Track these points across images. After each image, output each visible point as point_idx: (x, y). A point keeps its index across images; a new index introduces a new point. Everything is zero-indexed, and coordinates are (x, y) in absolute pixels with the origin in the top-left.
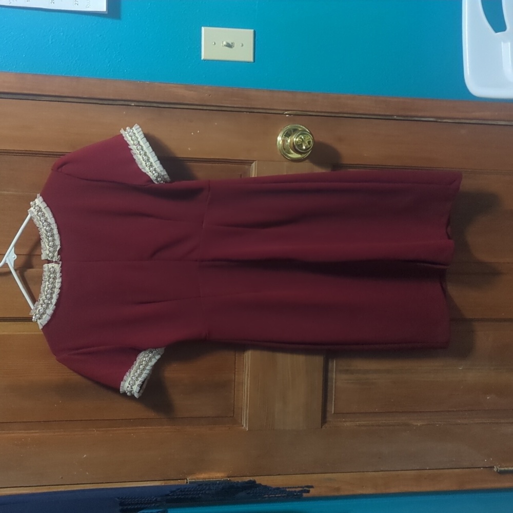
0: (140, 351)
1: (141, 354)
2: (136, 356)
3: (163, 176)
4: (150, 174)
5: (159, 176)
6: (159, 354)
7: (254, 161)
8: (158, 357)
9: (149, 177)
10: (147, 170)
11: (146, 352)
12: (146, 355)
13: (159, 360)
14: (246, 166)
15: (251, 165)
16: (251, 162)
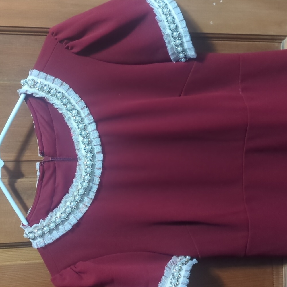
7: (286, 36)
14: (276, 44)
15: (281, 42)
16: (283, 37)
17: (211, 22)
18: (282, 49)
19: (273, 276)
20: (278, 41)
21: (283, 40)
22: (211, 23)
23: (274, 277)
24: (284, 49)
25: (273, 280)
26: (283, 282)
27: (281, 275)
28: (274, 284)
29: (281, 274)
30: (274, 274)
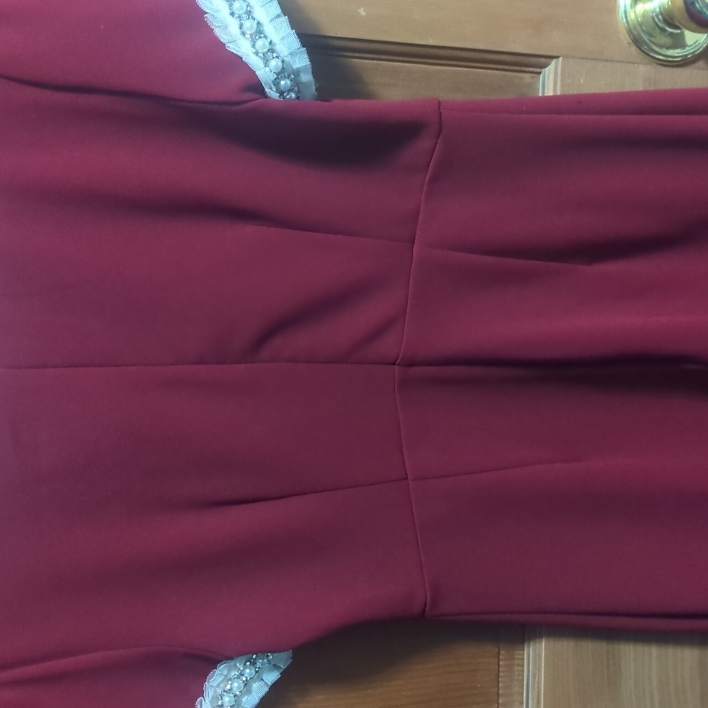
0: (213, 663)
1: (217, 671)
2: (203, 676)
3: (297, 73)
4: (255, 62)
5: (281, 73)
6: (276, 667)
7: (552, 57)
8: (272, 677)
9: (252, 73)
10: (243, 48)
11: (232, 663)
12: (235, 673)
13: (275, 687)
14: (527, 77)
15: (540, 73)
16: (542, 60)
17: (362, 9)
18: (540, 95)
19: (499, 660)
20: (531, 69)
21: (544, 66)
22: (362, 12)
23: (501, 663)
24: (546, 94)
25: (499, 671)
26: (523, 675)
27: (519, 659)
28: (500, 680)
29: (520, 657)
30: (501, 657)
